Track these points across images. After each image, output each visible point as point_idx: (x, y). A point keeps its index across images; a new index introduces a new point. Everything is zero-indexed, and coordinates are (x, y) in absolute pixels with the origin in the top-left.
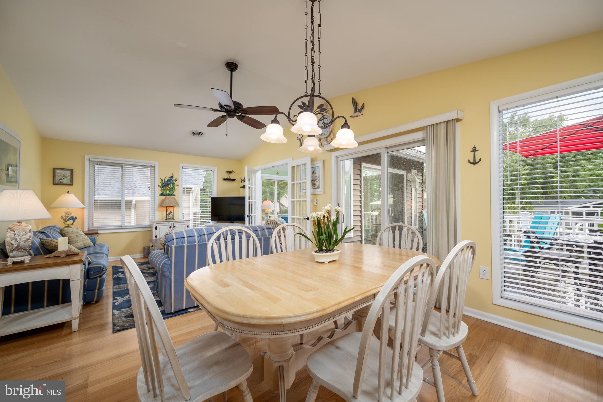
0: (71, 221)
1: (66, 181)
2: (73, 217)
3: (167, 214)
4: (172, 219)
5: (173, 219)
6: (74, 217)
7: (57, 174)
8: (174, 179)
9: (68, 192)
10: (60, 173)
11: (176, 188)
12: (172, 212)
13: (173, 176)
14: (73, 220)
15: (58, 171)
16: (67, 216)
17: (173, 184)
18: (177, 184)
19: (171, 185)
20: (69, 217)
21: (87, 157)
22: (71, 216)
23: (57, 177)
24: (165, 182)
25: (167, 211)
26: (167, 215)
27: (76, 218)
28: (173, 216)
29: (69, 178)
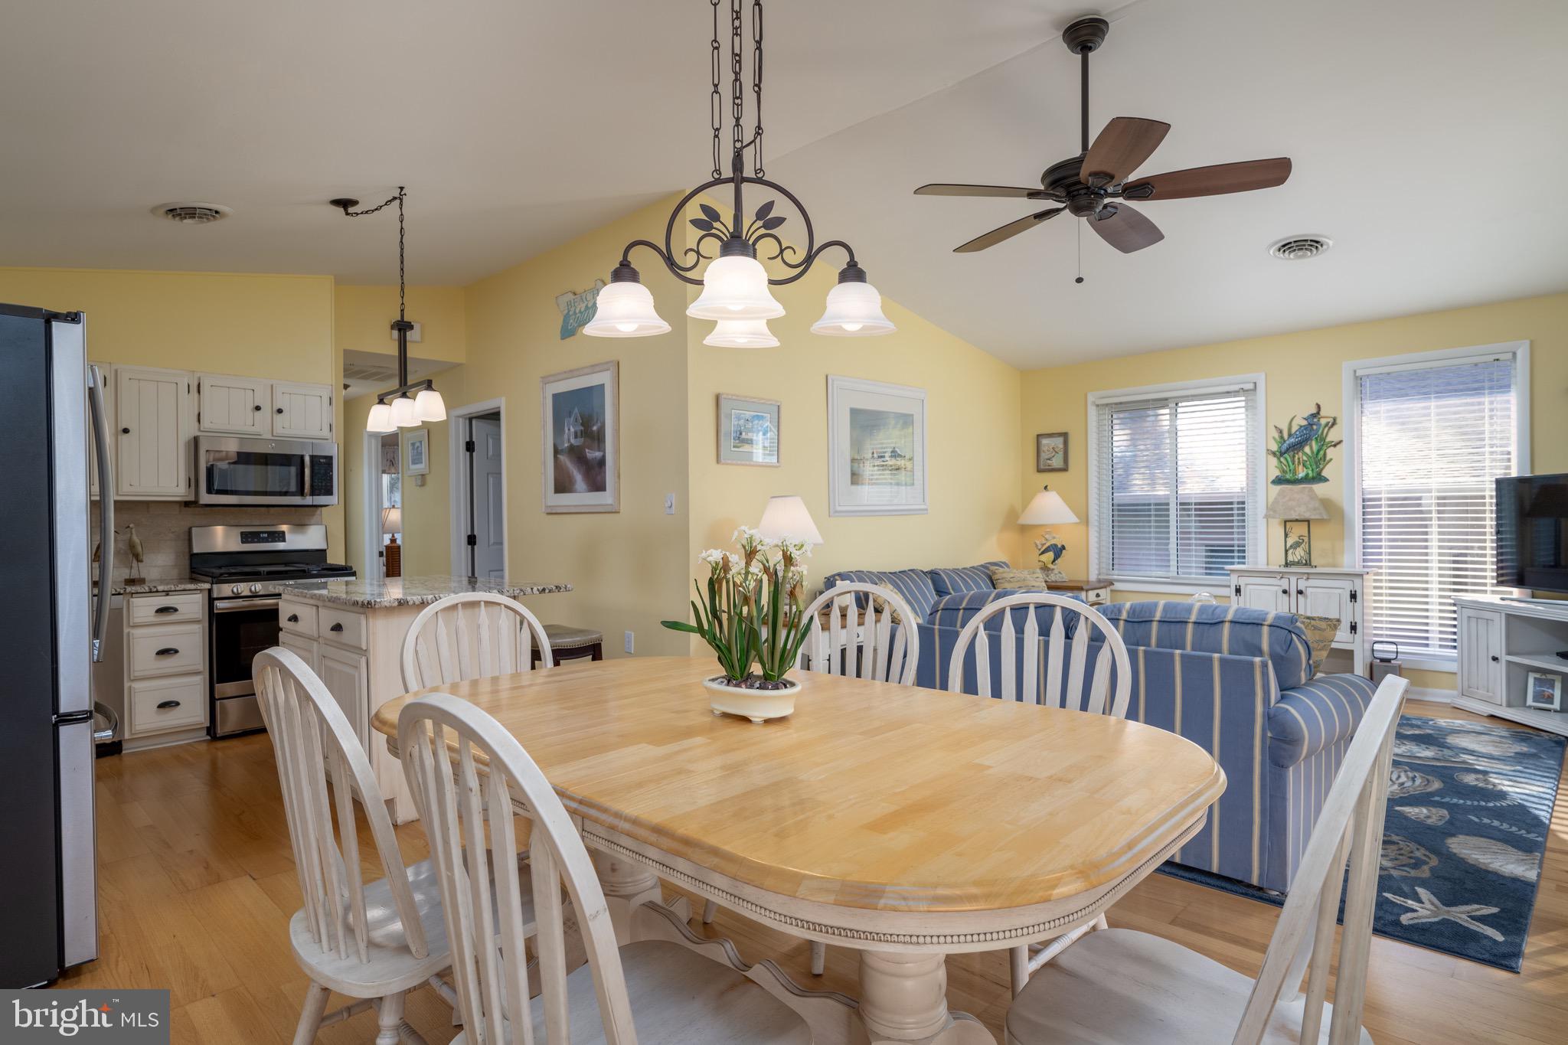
0: (1051, 555)
1: (1057, 462)
2: (1056, 545)
3: (1288, 546)
4: (1306, 564)
5: (1308, 564)
6: (1059, 546)
7: (1044, 448)
8: (1323, 422)
9: (1046, 488)
10: (1048, 445)
11: (1331, 453)
12: (1306, 539)
13: (1318, 413)
14: (1055, 554)
15: (1045, 441)
16: (1044, 542)
17: (1322, 440)
18: (1336, 440)
19: (1314, 443)
20: (1048, 544)
21: (1091, 399)
22: (1053, 542)
23: (1044, 456)
24: (1290, 435)
25: (1286, 536)
26: (1286, 551)
27: (1063, 547)
28: (1310, 554)
29: (1061, 454)
